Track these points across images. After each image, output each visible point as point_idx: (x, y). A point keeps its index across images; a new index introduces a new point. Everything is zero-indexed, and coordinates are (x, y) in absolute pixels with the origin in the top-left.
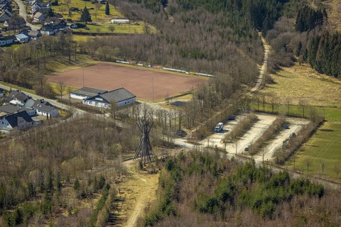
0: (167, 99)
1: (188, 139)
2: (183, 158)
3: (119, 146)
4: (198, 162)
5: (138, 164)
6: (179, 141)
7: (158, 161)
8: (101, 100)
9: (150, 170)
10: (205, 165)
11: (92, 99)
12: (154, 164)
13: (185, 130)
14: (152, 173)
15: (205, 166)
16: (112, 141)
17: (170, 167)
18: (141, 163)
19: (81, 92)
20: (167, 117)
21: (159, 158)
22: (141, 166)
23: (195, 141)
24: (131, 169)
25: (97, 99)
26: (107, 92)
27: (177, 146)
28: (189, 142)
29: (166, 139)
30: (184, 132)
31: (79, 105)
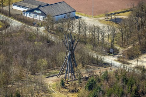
0: (107, 15)
1: (119, 57)
2: (107, 78)
3: (45, 62)
4: (120, 83)
5: (60, 82)
6: (109, 59)
7: (80, 80)
8: (40, 12)
9: (72, 88)
10: (127, 86)
11: (31, 11)
12: (77, 82)
13: (118, 48)
14: (73, 91)
15: (127, 88)
16: (39, 57)
17: (91, 87)
18: (62, 81)
19: (24, 4)
20: (100, 34)
21: (84, 76)
22: (63, 84)
23: (125, 60)
24: (53, 86)
25: (36, 11)
26: (48, 5)
27: (106, 65)
28: (119, 61)
29: (95, 56)
30: (116, 50)
31: (18, 17)
